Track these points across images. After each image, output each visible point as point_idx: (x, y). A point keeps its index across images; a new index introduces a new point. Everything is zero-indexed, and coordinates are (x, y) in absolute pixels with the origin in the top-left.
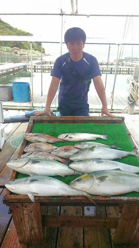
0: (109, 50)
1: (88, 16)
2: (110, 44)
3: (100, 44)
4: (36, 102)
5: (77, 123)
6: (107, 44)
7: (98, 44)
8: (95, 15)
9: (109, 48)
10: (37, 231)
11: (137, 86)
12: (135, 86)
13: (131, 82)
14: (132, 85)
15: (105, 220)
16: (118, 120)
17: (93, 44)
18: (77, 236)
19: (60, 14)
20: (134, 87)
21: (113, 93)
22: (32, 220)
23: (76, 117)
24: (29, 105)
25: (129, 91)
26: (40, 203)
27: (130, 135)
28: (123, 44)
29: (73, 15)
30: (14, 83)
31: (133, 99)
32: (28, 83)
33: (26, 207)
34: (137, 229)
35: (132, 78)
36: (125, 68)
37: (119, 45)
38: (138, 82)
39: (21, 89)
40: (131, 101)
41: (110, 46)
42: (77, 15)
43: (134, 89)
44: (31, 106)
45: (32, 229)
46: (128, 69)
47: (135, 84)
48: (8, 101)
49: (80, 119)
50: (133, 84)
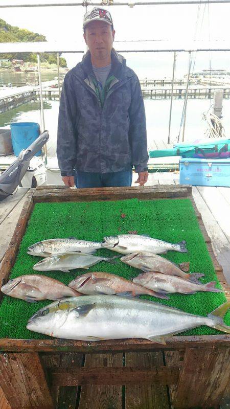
0: (175, 60)
1: (131, 6)
2: (175, 51)
3: (157, 51)
5: (109, 199)
6: (170, 51)
7: (155, 51)
8: (144, 4)
9: (175, 57)
10: (40, 393)
11: (220, 124)
12: (217, 125)
13: (209, 118)
14: (211, 123)
15: (157, 371)
16: (180, 192)
17: (145, 51)
18: (112, 397)
19: (83, 4)
20: (214, 126)
22: (29, 378)
25: (207, 134)
26: (39, 352)
27: (200, 218)
28: (198, 51)
29: (105, 4)
30: (13, 125)
32: (37, 124)
33: (15, 359)
34: (211, 385)
35: (212, 111)
36: (203, 89)
37: (190, 52)
38: (221, 117)
39: (26, 134)
41: (175, 54)
42: (113, 4)
43: (215, 131)
45: (30, 391)
46: (208, 91)
47: (216, 122)
48: (5, 156)
49: (115, 192)
50: (213, 122)
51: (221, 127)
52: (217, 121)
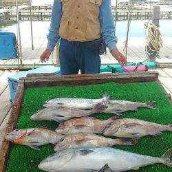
4: (26, 59)
5: (90, 84)
11: (158, 31)
12: (156, 32)
13: (149, 26)
14: (150, 30)
20: (153, 33)
21: (127, 41)
23: (88, 75)
24: (16, 63)
25: (148, 39)
31: (153, 48)
32: (13, 33)
38: (158, 26)
39: (5, 41)
40: (150, 52)
43: (154, 36)
44: (20, 63)
49: (94, 78)
51: (159, 34)
52: (156, 29)
